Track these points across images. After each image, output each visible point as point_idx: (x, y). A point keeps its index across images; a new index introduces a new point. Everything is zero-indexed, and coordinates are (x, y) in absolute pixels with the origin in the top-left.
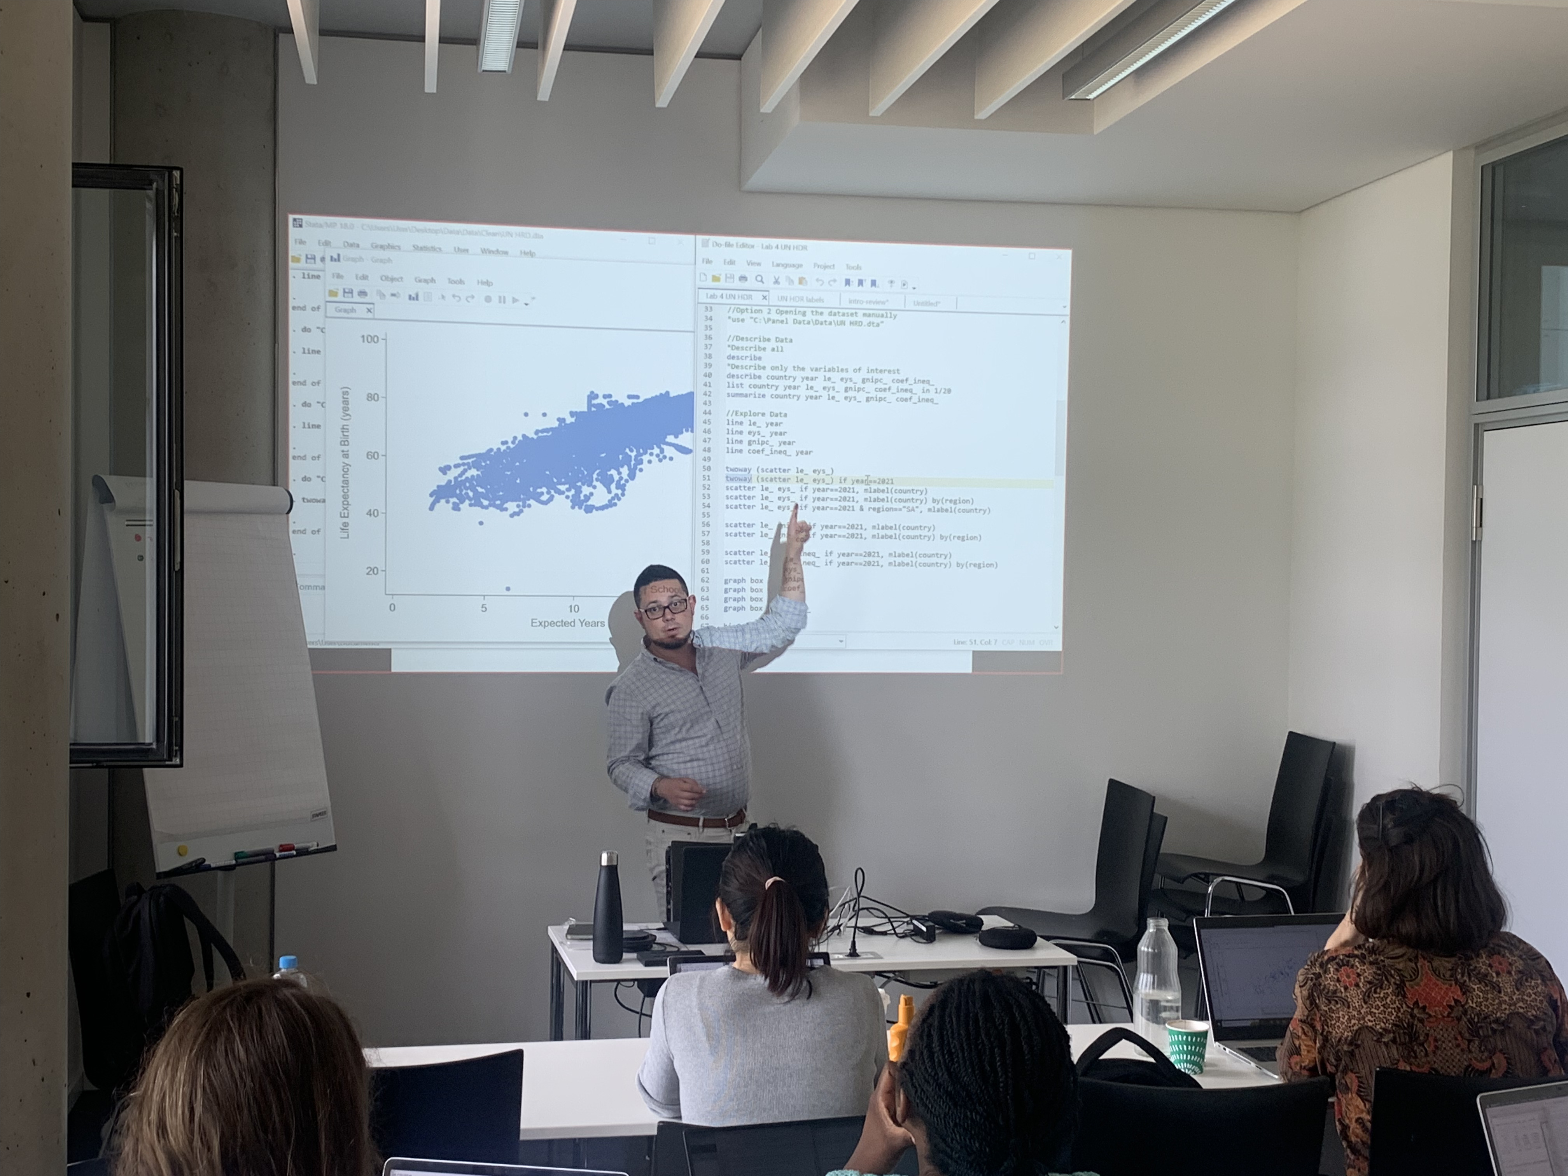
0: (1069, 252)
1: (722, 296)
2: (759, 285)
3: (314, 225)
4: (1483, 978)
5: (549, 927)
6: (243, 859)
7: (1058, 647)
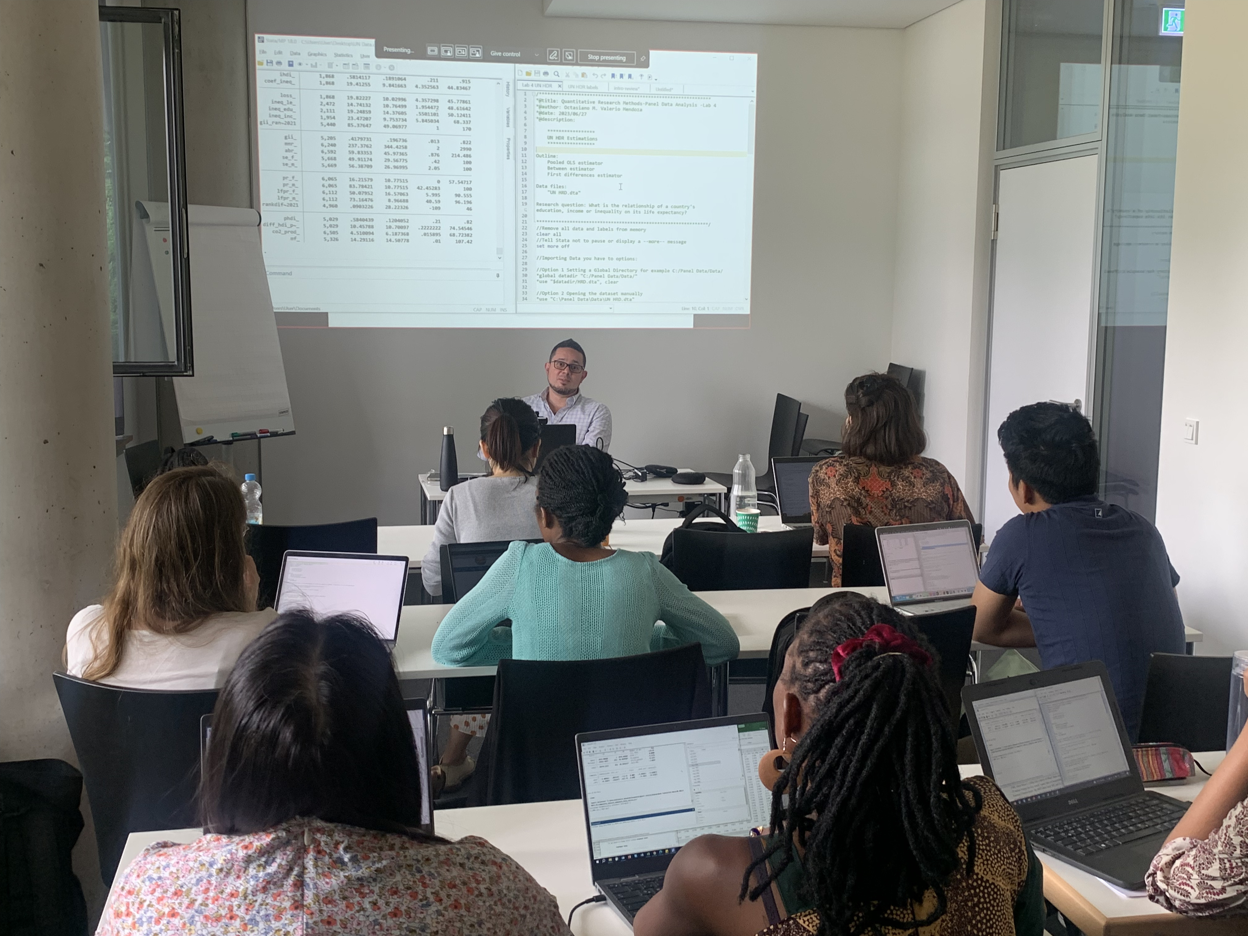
0: (755, 56)
1: (532, 85)
2: (556, 78)
3: (272, 41)
4: (906, 479)
5: (419, 476)
6: (237, 438)
7: (747, 311)
